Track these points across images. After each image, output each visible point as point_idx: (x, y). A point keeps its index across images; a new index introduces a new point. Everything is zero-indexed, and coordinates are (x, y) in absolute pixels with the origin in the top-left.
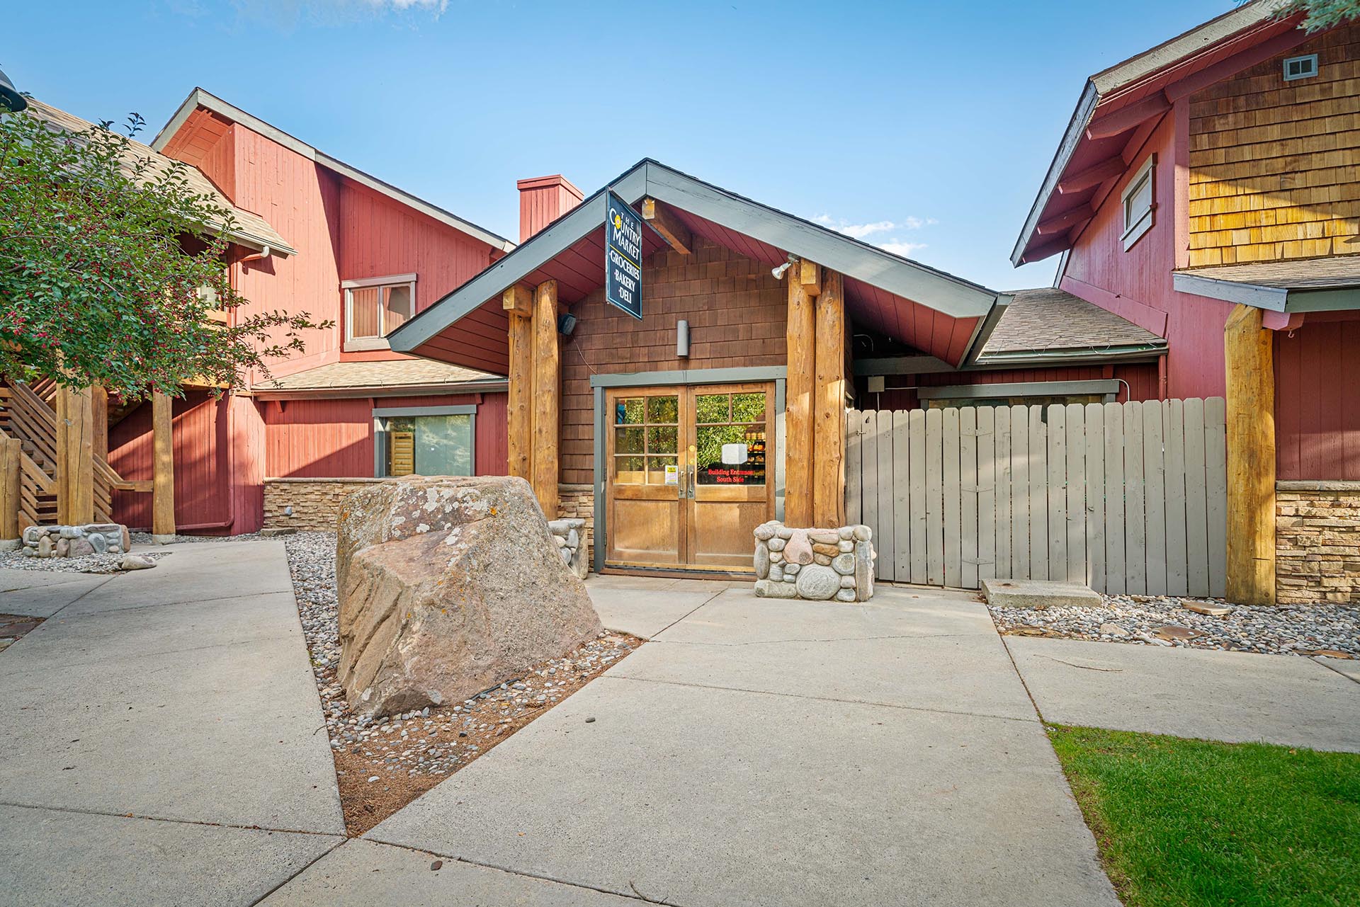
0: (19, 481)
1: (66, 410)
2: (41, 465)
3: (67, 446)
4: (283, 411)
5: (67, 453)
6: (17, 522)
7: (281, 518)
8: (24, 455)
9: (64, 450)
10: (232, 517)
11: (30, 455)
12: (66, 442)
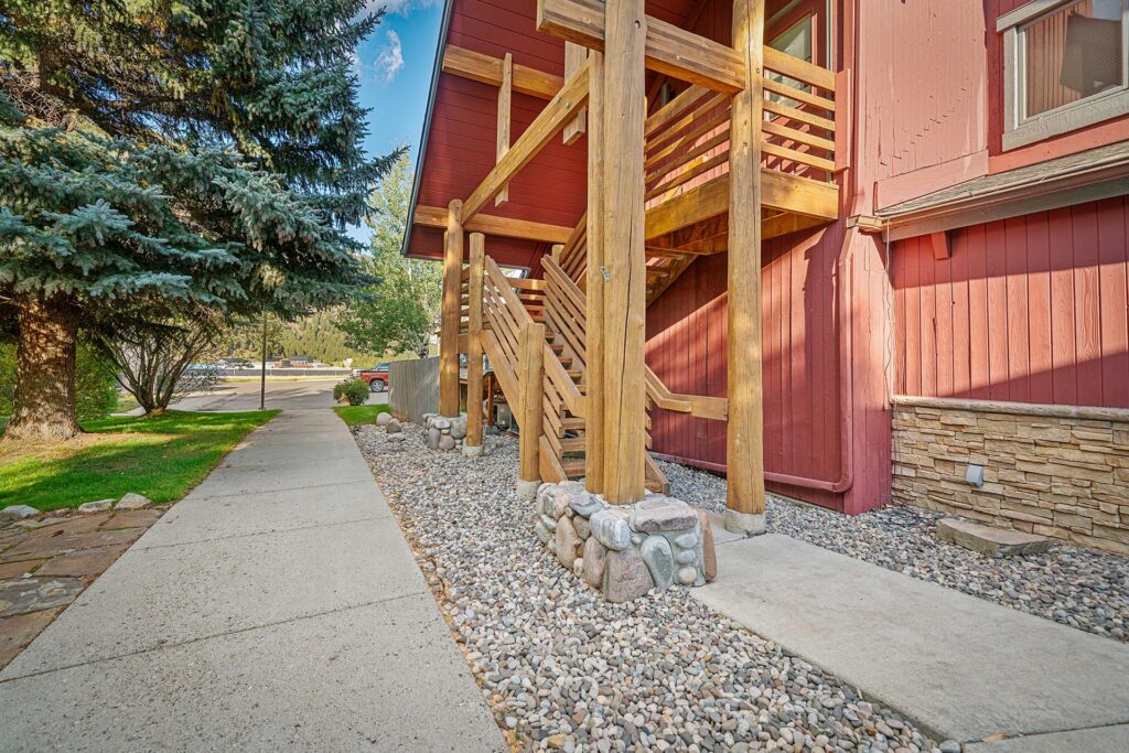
0: (541, 387)
1: (602, 253)
2: (567, 366)
3: (602, 327)
4: (950, 255)
5: (602, 340)
6: (538, 454)
7: (944, 485)
8: (548, 350)
9: (598, 335)
10: (851, 475)
11: (558, 353)
12: (602, 318)
